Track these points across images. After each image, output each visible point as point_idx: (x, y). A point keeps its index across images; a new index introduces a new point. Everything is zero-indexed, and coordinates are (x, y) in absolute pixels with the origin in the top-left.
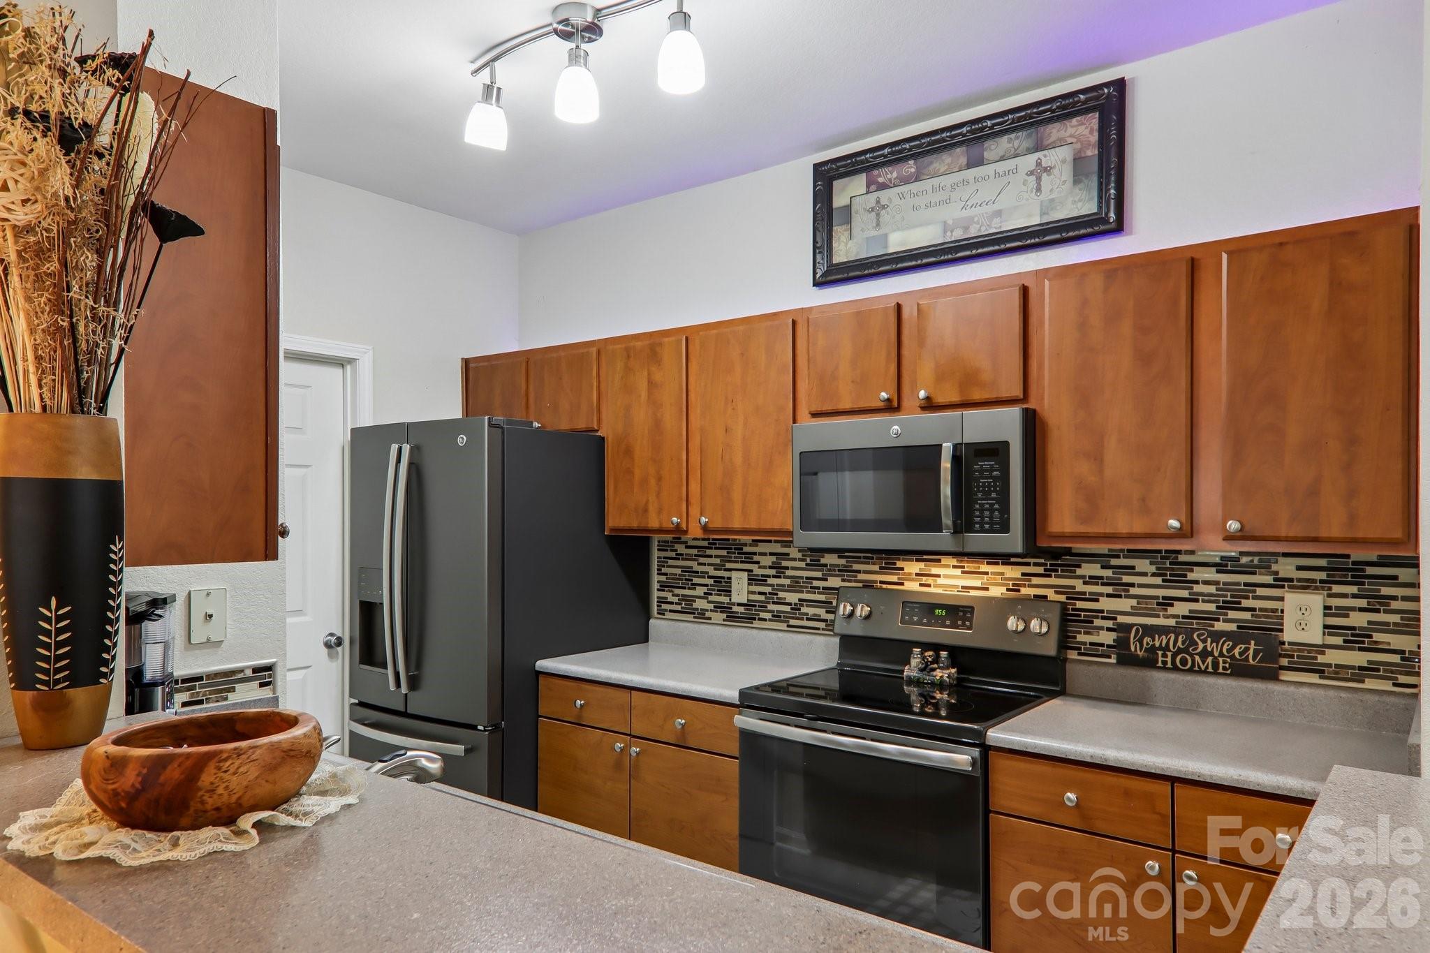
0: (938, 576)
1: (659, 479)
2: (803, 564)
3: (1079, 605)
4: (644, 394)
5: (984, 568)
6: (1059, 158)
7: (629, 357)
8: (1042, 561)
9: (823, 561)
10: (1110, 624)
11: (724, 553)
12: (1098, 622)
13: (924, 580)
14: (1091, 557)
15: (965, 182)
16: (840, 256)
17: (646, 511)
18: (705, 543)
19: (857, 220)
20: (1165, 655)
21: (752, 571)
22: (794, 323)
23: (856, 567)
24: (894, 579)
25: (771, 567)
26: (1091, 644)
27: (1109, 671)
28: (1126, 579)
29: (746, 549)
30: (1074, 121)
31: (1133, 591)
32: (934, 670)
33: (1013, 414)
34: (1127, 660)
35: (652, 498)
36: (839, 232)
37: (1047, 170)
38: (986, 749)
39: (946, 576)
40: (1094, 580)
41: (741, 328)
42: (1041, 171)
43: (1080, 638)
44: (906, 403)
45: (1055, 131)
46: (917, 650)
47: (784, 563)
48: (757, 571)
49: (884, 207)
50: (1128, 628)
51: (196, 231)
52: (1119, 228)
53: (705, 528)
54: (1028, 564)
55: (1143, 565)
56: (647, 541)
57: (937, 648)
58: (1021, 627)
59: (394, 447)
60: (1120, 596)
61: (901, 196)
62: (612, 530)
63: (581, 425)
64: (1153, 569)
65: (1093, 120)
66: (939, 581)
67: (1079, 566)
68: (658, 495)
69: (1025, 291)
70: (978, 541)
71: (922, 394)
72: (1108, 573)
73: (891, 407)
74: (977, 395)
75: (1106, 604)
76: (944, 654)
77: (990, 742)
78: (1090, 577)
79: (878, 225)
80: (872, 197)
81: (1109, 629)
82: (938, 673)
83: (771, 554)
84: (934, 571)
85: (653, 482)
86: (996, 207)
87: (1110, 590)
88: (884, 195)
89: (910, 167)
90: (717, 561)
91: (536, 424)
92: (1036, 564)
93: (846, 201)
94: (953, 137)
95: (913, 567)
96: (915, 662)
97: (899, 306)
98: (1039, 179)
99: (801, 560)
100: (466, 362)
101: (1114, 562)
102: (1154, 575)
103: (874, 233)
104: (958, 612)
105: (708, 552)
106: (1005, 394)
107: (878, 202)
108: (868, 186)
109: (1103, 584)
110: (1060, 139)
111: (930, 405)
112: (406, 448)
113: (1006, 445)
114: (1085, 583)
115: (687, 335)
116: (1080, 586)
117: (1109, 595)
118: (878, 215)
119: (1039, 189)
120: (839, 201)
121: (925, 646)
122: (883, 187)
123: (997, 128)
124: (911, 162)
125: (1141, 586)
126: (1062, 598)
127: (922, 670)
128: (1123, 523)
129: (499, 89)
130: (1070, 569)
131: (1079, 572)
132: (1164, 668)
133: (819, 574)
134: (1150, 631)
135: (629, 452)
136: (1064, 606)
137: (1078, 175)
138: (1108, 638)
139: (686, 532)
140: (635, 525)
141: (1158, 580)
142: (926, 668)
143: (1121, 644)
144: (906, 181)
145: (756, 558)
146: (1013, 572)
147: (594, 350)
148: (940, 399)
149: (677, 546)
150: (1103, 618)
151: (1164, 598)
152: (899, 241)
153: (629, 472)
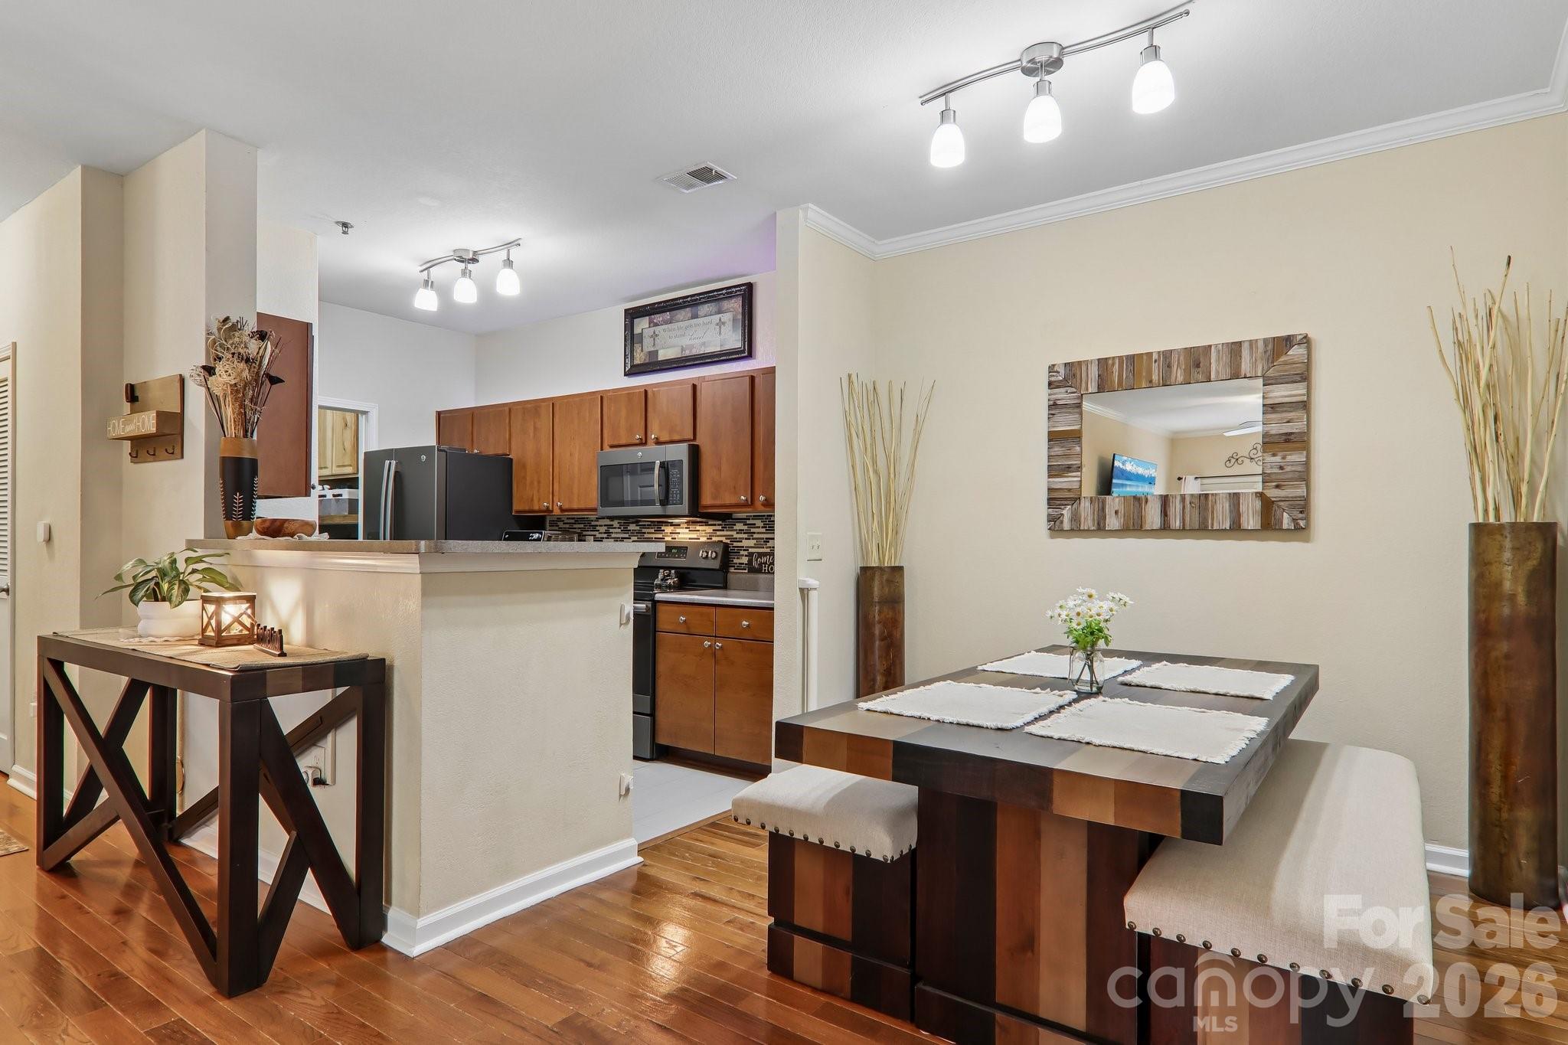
0: (679, 533)
1: (539, 482)
2: (619, 530)
3: (735, 544)
4: (532, 434)
5: (698, 528)
6: (727, 317)
7: (524, 413)
8: (720, 522)
9: (629, 528)
10: (746, 553)
11: (582, 526)
12: (742, 552)
13: (675, 536)
14: (740, 520)
15: (691, 326)
16: (637, 362)
17: (532, 500)
18: (573, 521)
19: (645, 340)
20: (765, 567)
21: (595, 535)
22: (602, 397)
23: (644, 530)
24: (660, 536)
25: (605, 533)
26: (740, 564)
27: (744, 575)
28: (753, 530)
29: (593, 523)
30: (733, 301)
31: (755, 536)
32: (667, 580)
33: (685, 446)
34: (752, 570)
35: (535, 492)
36: (637, 347)
37: (724, 323)
38: (655, 603)
39: (683, 533)
40: (740, 531)
41: (577, 399)
42: (721, 323)
43: (735, 561)
44: (649, 441)
45: (726, 304)
46: (661, 571)
47: (611, 530)
48: (599, 536)
49: (657, 335)
50: (751, 555)
51: (282, 381)
52: (750, 355)
53: (562, 510)
54: (715, 525)
55: (759, 523)
56: (544, 517)
57: (670, 568)
58: (705, 554)
59: (387, 462)
60: (750, 539)
61: (664, 330)
62: (517, 512)
63: (500, 452)
64: (762, 525)
65: (740, 300)
66: (680, 536)
67: (735, 525)
68: (538, 491)
69: (694, 387)
70: (671, 509)
71: (653, 436)
72: (746, 527)
73: (643, 443)
74: (676, 437)
75: (745, 543)
76: (673, 571)
77: (656, 599)
78: (740, 530)
79: (654, 345)
80: (652, 329)
81: (746, 556)
82: (669, 581)
83: (605, 525)
84: (678, 531)
85: (536, 483)
86: (704, 340)
87: (746, 536)
88: (658, 329)
89: (667, 315)
90: (579, 531)
91: (476, 451)
92: (719, 525)
93: (639, 331)
94: (685, 302)
95: (668, 529)
96: (660, 576)
97: (646, 391)
98: (720, 327)
99: (619, 528)
100: (439, 414)
101: (748, 522)
102: (762, 527)
103: (653, 349)
104: (681, 550)
105: (575, 526)
106: (686, 437)
107: (654, 333)
108: (650, 324)
109: (744, 533)
110: (728, 309)
111: (658, 442)
112: (394, 462)
113: (681, 461)
114: (737, 533)
115: (553, 403)
116: (736, 536)
117: (746, 539)
118: (654, 339)
119: (720, 333)
120: (637, 330)
121: (665, 568)
122: (656, 325)
123: (702, 300)
124: (668, 313)
125: (758, 533)
126: (728, 541)
127: (662, 580)
128: (728, 499)
129: (432, 282)
130: (731, 528)
131: (735, 528)
132: (765, 573)
133: (627, 536)
134: (761, 555)
135: (524, 466)
136: (726, 546)
137: (734, 326)
138: (745, 560)
139: (552, 511)
140: (527, 508)
141: (764, 530)
142: (664, 579)
143: (750, 562)
144: (666, 322)
145: (598, 528)
146: (709, 529)
147: (507, 409)
148: (662, 439)
149: (559, 523)
150: (744, 550)
151: (766, 538)
152: (663, 355)
153: (524, 478)
